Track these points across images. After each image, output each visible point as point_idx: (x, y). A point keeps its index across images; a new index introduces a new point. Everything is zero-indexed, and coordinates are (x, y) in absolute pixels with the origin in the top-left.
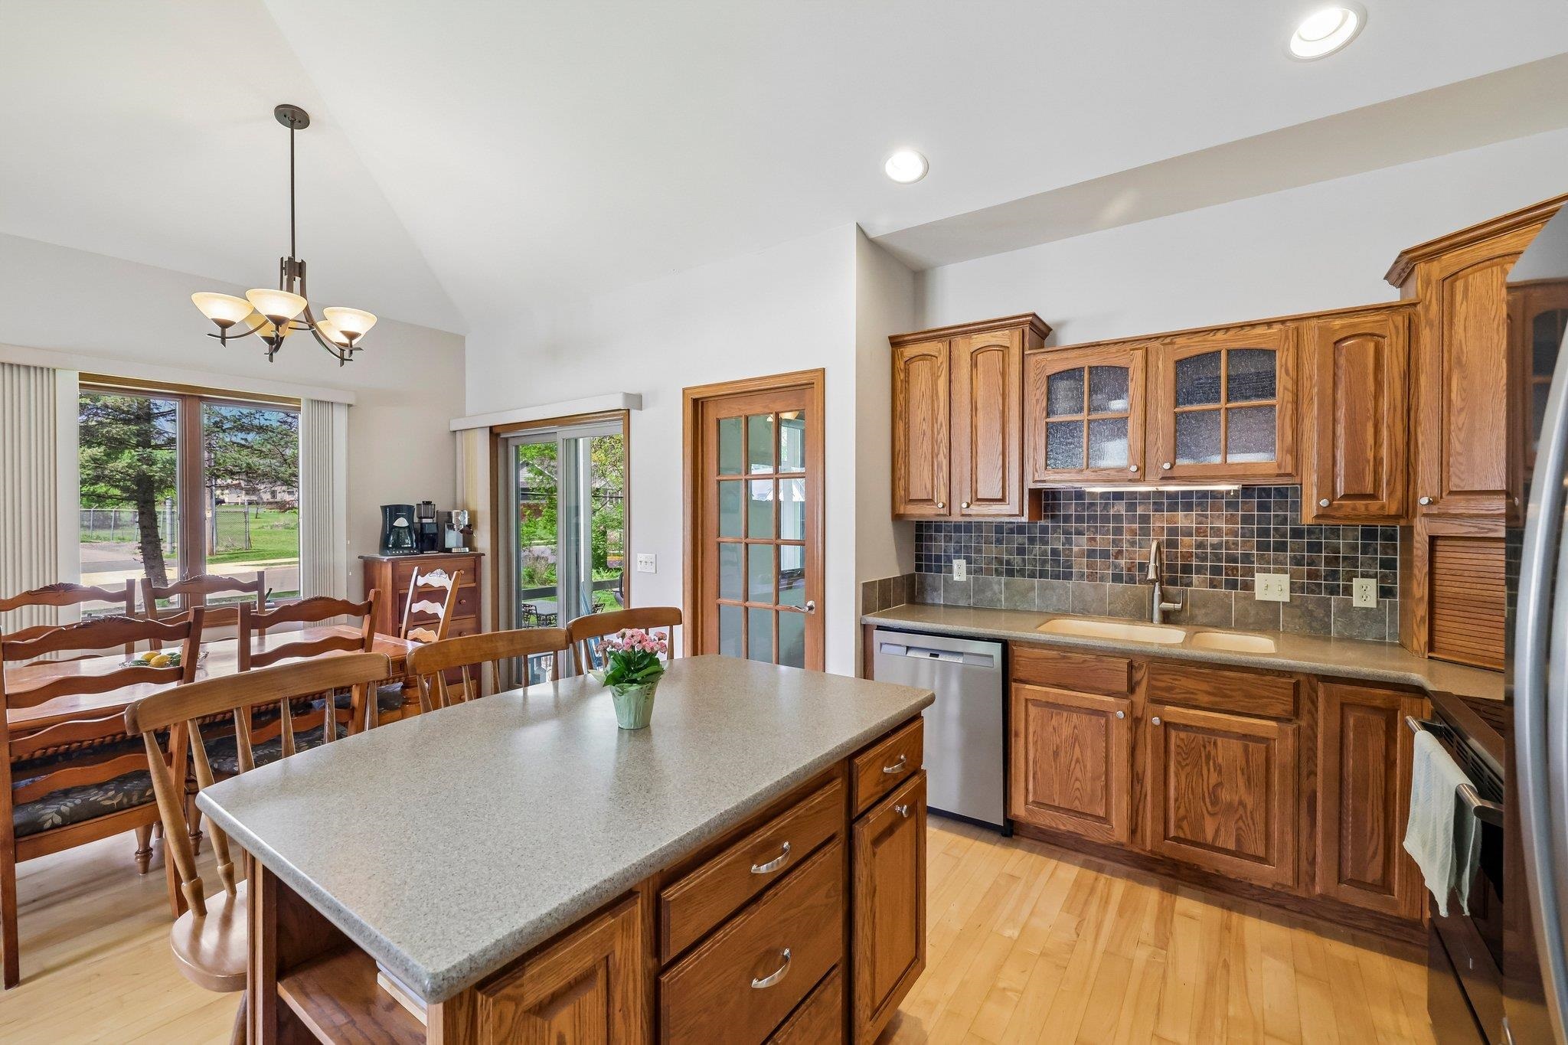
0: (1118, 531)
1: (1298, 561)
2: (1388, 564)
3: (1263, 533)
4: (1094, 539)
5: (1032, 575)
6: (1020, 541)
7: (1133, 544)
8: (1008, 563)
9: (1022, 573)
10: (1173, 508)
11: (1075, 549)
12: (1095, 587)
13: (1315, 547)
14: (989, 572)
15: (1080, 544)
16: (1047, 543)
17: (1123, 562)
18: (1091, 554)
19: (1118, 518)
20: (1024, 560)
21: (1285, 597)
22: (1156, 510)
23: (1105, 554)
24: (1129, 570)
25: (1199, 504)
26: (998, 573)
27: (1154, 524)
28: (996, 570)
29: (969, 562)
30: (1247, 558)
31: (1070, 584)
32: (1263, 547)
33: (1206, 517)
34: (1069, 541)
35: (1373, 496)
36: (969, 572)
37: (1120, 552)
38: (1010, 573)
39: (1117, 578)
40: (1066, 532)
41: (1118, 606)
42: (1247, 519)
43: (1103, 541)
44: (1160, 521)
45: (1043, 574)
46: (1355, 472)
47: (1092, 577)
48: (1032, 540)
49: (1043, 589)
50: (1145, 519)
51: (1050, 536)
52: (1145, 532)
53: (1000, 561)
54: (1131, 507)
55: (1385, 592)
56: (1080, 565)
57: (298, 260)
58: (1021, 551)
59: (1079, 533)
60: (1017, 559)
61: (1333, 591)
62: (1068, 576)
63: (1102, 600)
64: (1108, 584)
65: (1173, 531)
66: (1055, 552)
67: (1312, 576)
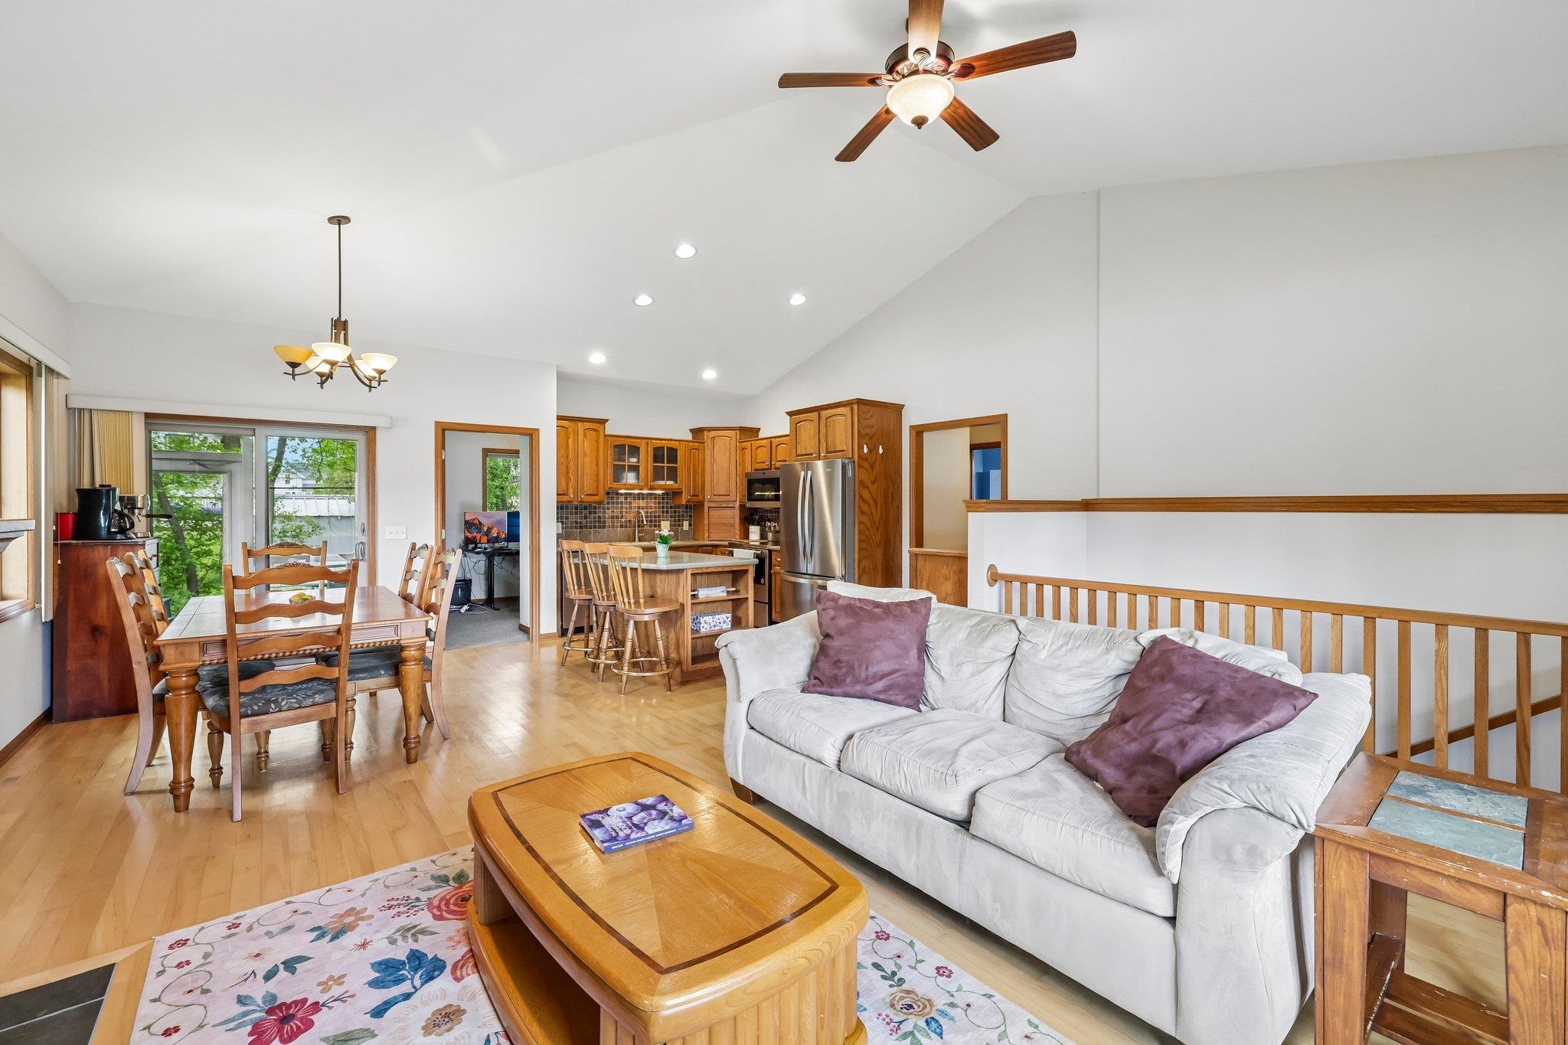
0: (622, 508)
1: (671, 517)
2: (690, 516)
3: (663, 508)
4: (613, 511)
5: (590, 528)
7: (626, 513)
8: (580, 523)
9: (586, 527)
10: (639, 499)
11: (607, 515)
13: (675, 512)
14: (572, 528)
15: (609, 513)
17: (623, 520)
18: (613, 517)
19: (621, 503)
20: (587, 521)
22: (634, 500)
23: (617, 517)
24: (625, 523)
25: (646, 498)
26: (576, 528)
27: (633, 505)
28: (575, 526)
29: (563, 524)
30: (659, 516)
31: (605, 530)
32: (663, 512)
33: (648, 502)
34: (604, 513)
35: (697, 496)
36: (563, 529)
37: (622, 516)
38: (581, 527)
39: (622, 526)
42: (659, 503)
43: (617, 512)
44: (635, 504)
45: (595, 527)
46: (694, 490)
47: (613, 527)
48: (590, 513)
49: (595, 533)
50: (630, 503)
52: (630, 508)
53: (576, 522)
54: (626, 498)
55: (690, 525)
56: (609, 522)
57: (343, 319)
58: (586, 518)
59: (608, 509)
60: (584, 521)
61: (679, 525)
62: (604, 527)
63: (616, 536)
64: (619, 529)
65: (639, 508)
66: (599, 517)
67: (675, 521)
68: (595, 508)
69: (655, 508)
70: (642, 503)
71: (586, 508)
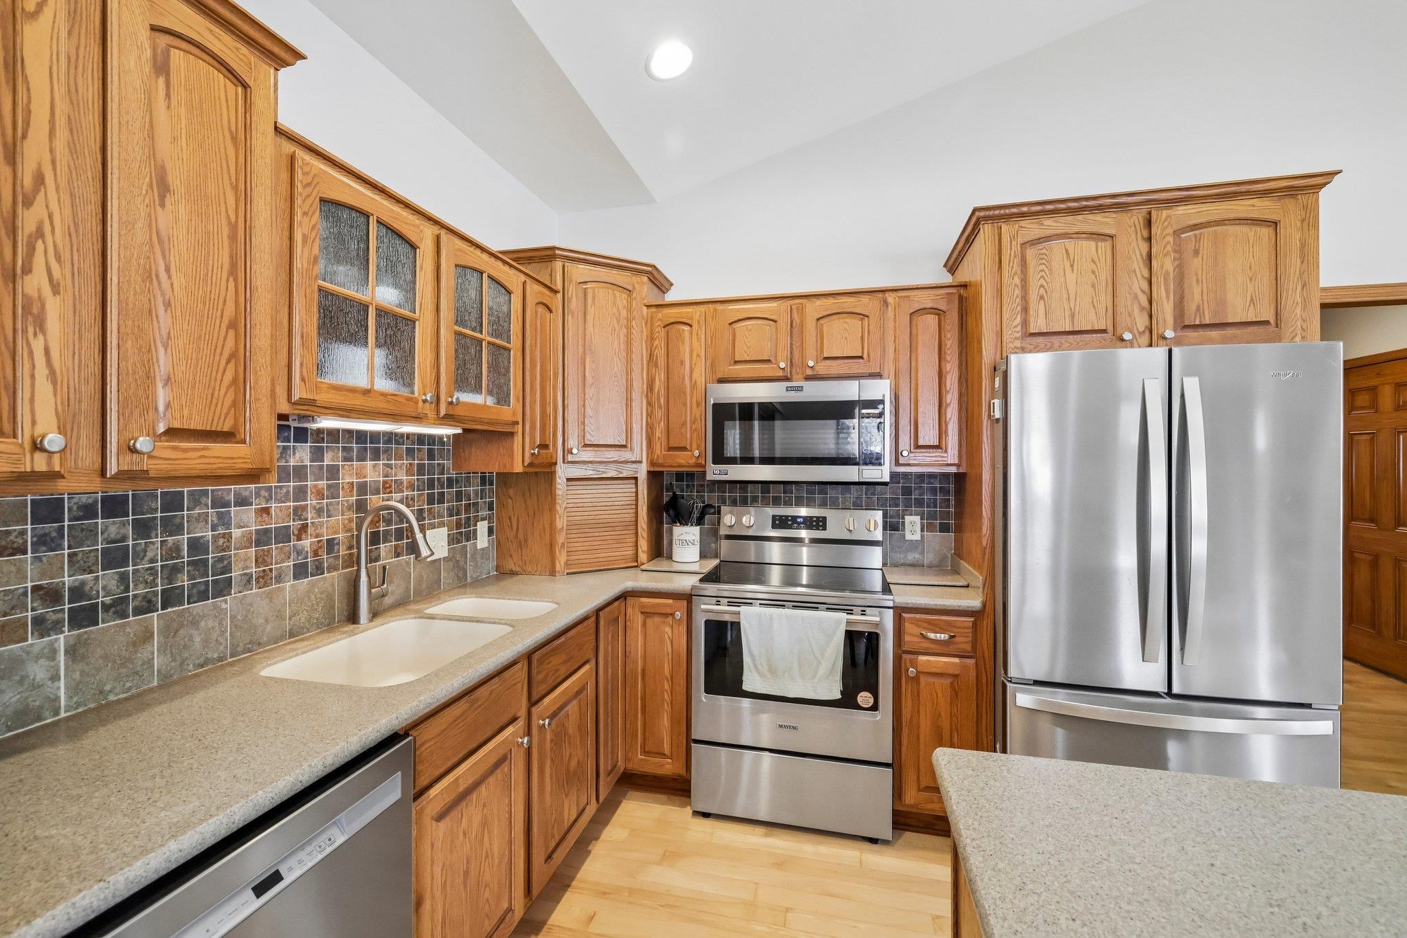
0: (301, 493)
1: (451, 512)
3: (431, 484)
4: (266, 511)
5: (147, 607)
6: (113, 531)
7: (319, 512)
8: (77, 592)
9: (118, 608)
10: (362, 455)
11: (236, 533)
12: (270, 596)
13: (459, 496)
15: (245, 521)
16: (179, 530)
17: (307, 543)
18: (262, 538)
19: (300, 472)
20: (123, 578)
21: (445, 554)
22: (346, 459)
23: (283, 535)
24: (316, 553)
25: (387, 451)
26: (42, 626)
27: (343, 479)
28: (38, 622)
30: (421, 514)
31: (227, 603)
32: (431, 500)
33: (389, 466)
34: (224, 520)
35: (549, 447)
37: (304, 528)
38: (83, 618)
39: (300, 571)
40: (219, 503)
41: (303, 617)
42: (421, 468)
43: (280, 513)
44: (349, 475)
45: (170, 599)
47: (264, 579)
48: (143, 529)
49: (171, 629)
50: (333, 472)
51: (185, 513)
52: (333, 492)
53: (50, 595)
54: (317, 454)
55: (490, 532)
56: (243, 562)
58: (115, 557)
59: (242, 502)
60: (104, 582)
61: (468, 538)
62: (223, 588)
63: (280, 616)
64: (289, 584)
65: (362, 488)
66: (196, 546)
67: (459, 525)
68: (173, 502)
69: (411, 486)
70: (372, 472)
71: (114, 506)
